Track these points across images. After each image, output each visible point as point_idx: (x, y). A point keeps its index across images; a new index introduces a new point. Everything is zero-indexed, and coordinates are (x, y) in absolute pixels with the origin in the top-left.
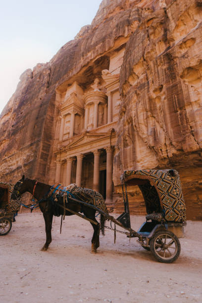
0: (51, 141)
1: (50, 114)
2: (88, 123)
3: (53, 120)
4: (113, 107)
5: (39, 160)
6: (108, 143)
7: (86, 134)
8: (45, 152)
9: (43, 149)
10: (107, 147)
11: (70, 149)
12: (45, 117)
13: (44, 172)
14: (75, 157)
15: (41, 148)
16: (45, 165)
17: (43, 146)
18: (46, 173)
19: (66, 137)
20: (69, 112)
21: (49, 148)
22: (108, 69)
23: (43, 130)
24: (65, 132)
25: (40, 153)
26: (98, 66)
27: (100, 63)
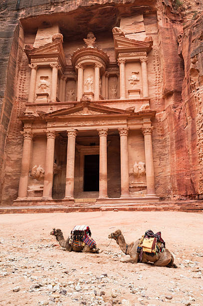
0: (13, 99)
1: (13, 55)
2: (83, 89)
8: (6, 115)
9: (5, 109)
10: (123, 129)
15: (4, 106)
17: (6, 105)
19: (43, 99)
21: (11, 109)
23: (6, 79)
25: (2, 115)
26: (99, 17)
27: (106, 15)
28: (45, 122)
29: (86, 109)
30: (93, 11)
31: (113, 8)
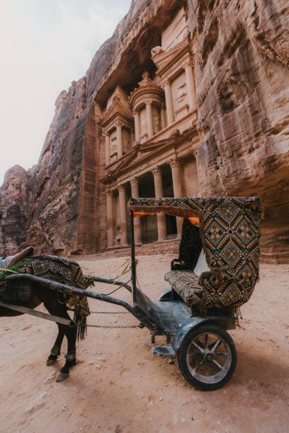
0: (96, 168)
1: (90, 133)
2: (140, 134)
3: (94, 141)
4: (174, 101)
5: (83, 193)
6: (172, 154)
7: (139, 148)
8: (89, 182)
9: (86, 179)
10: (172, 160)
11: (121, 174)
12: (84, 137)
13: (92, 207)
14: (129, 183)
15: (84, 177)
16: (92, 199)
17: (86, 175)
18: (95, 209)
19: (114, 159)
20: (114, 125)
21: (94, 177)
22: (160, 45)
23: (84, 154)
24: (112, 153)
25: (83, 184)
26: (144, 50)
27: (148, 42)
28: (115, 179)
29: (139, 154)
30: (135, 49)
31: (149, 30)
